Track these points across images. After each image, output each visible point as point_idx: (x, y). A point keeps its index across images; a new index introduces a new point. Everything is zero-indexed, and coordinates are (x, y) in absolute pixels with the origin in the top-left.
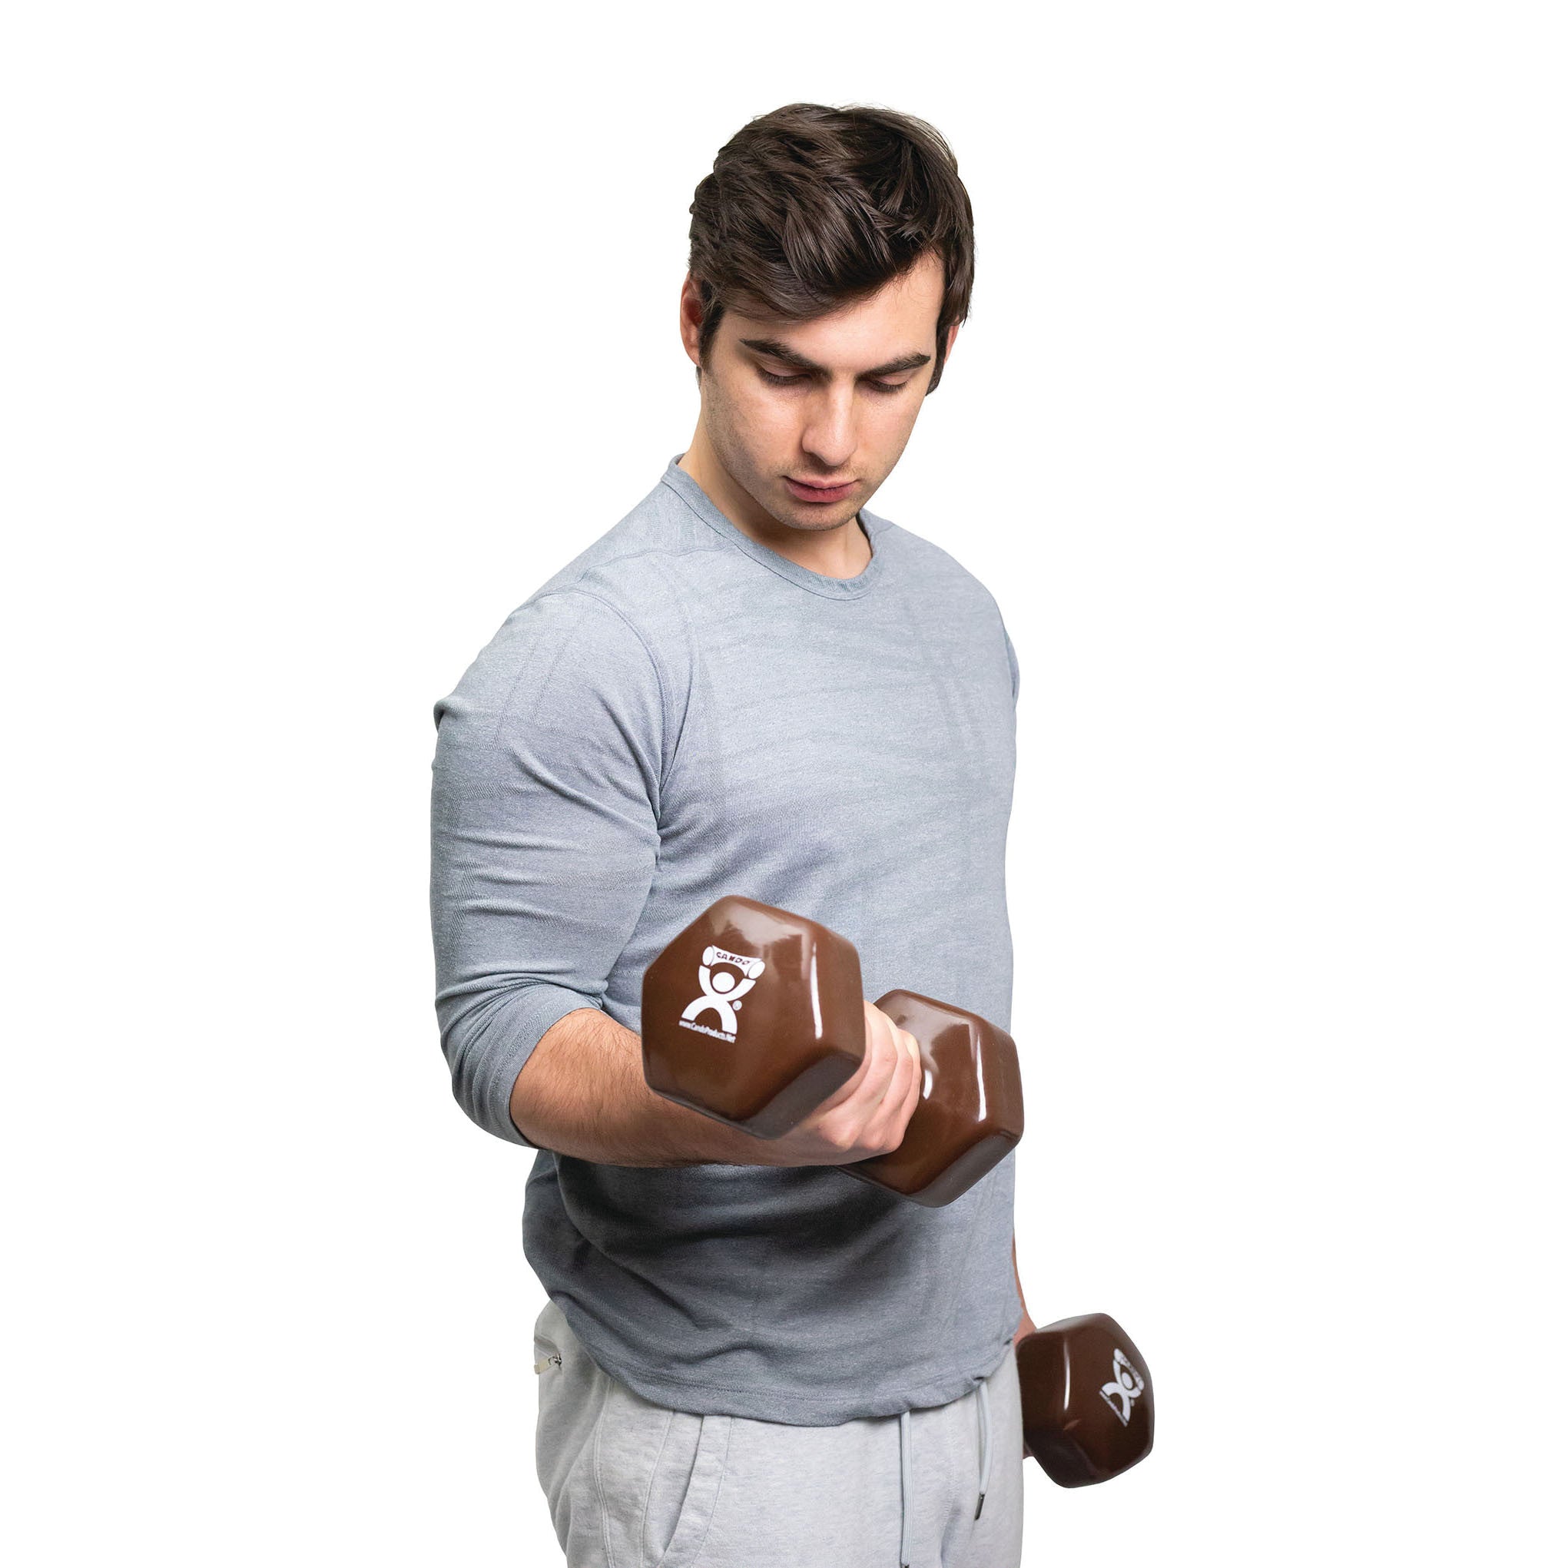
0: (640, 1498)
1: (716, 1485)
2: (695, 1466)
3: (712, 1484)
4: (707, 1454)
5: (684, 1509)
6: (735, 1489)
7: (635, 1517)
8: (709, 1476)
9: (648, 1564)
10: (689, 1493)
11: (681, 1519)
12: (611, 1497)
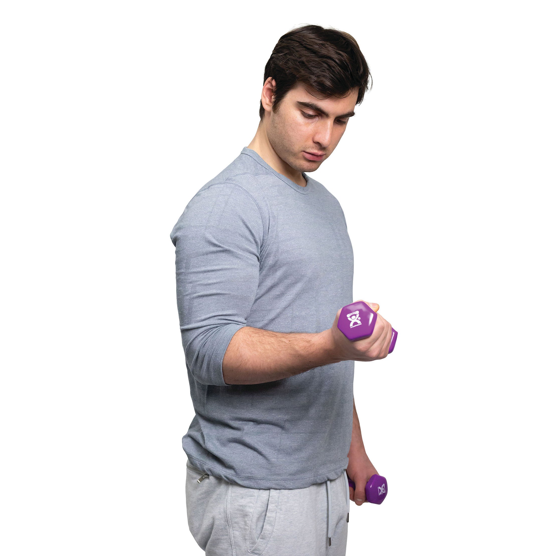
0: (248, 522)
1: (275, 515)
2: (268, 509)
3: (274, 515)
4: (272, 504)
5: (265, 524)
6: (282, 516)
7: (245, 529)
8: (273, 512)
9: (251, 545)
10: (266, 518)
11: (264, 527)
12: (236, 523)
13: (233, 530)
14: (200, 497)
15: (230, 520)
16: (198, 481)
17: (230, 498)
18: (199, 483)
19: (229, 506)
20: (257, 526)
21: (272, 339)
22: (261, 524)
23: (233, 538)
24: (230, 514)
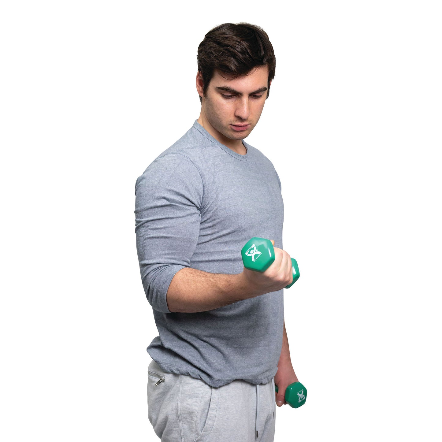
1: (215, 412)
2: (210, 407)
4: (213, 404)
5: (207, 420)
6: (221, 413)
7: (192, 423)
8: (214, 410)
9: (196, 436)
10: (208, 415)
11: (206, 422)
12: (184, 418)
13: (183, 423)
14: (157, 397)
15: (180, 415)
16: (155, 384)
17: (180, 398)
18: (156, 386)
19: (179, 404)
20: (200, 420)
21: (203, 278)
22: (204, 419)
23: (182, 430)
24: (180, 410)
